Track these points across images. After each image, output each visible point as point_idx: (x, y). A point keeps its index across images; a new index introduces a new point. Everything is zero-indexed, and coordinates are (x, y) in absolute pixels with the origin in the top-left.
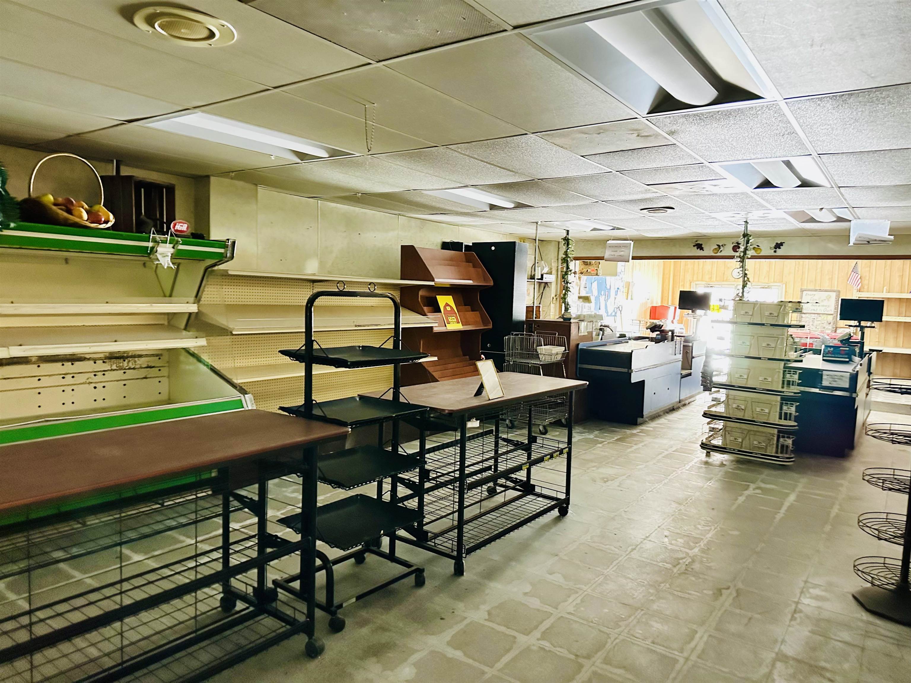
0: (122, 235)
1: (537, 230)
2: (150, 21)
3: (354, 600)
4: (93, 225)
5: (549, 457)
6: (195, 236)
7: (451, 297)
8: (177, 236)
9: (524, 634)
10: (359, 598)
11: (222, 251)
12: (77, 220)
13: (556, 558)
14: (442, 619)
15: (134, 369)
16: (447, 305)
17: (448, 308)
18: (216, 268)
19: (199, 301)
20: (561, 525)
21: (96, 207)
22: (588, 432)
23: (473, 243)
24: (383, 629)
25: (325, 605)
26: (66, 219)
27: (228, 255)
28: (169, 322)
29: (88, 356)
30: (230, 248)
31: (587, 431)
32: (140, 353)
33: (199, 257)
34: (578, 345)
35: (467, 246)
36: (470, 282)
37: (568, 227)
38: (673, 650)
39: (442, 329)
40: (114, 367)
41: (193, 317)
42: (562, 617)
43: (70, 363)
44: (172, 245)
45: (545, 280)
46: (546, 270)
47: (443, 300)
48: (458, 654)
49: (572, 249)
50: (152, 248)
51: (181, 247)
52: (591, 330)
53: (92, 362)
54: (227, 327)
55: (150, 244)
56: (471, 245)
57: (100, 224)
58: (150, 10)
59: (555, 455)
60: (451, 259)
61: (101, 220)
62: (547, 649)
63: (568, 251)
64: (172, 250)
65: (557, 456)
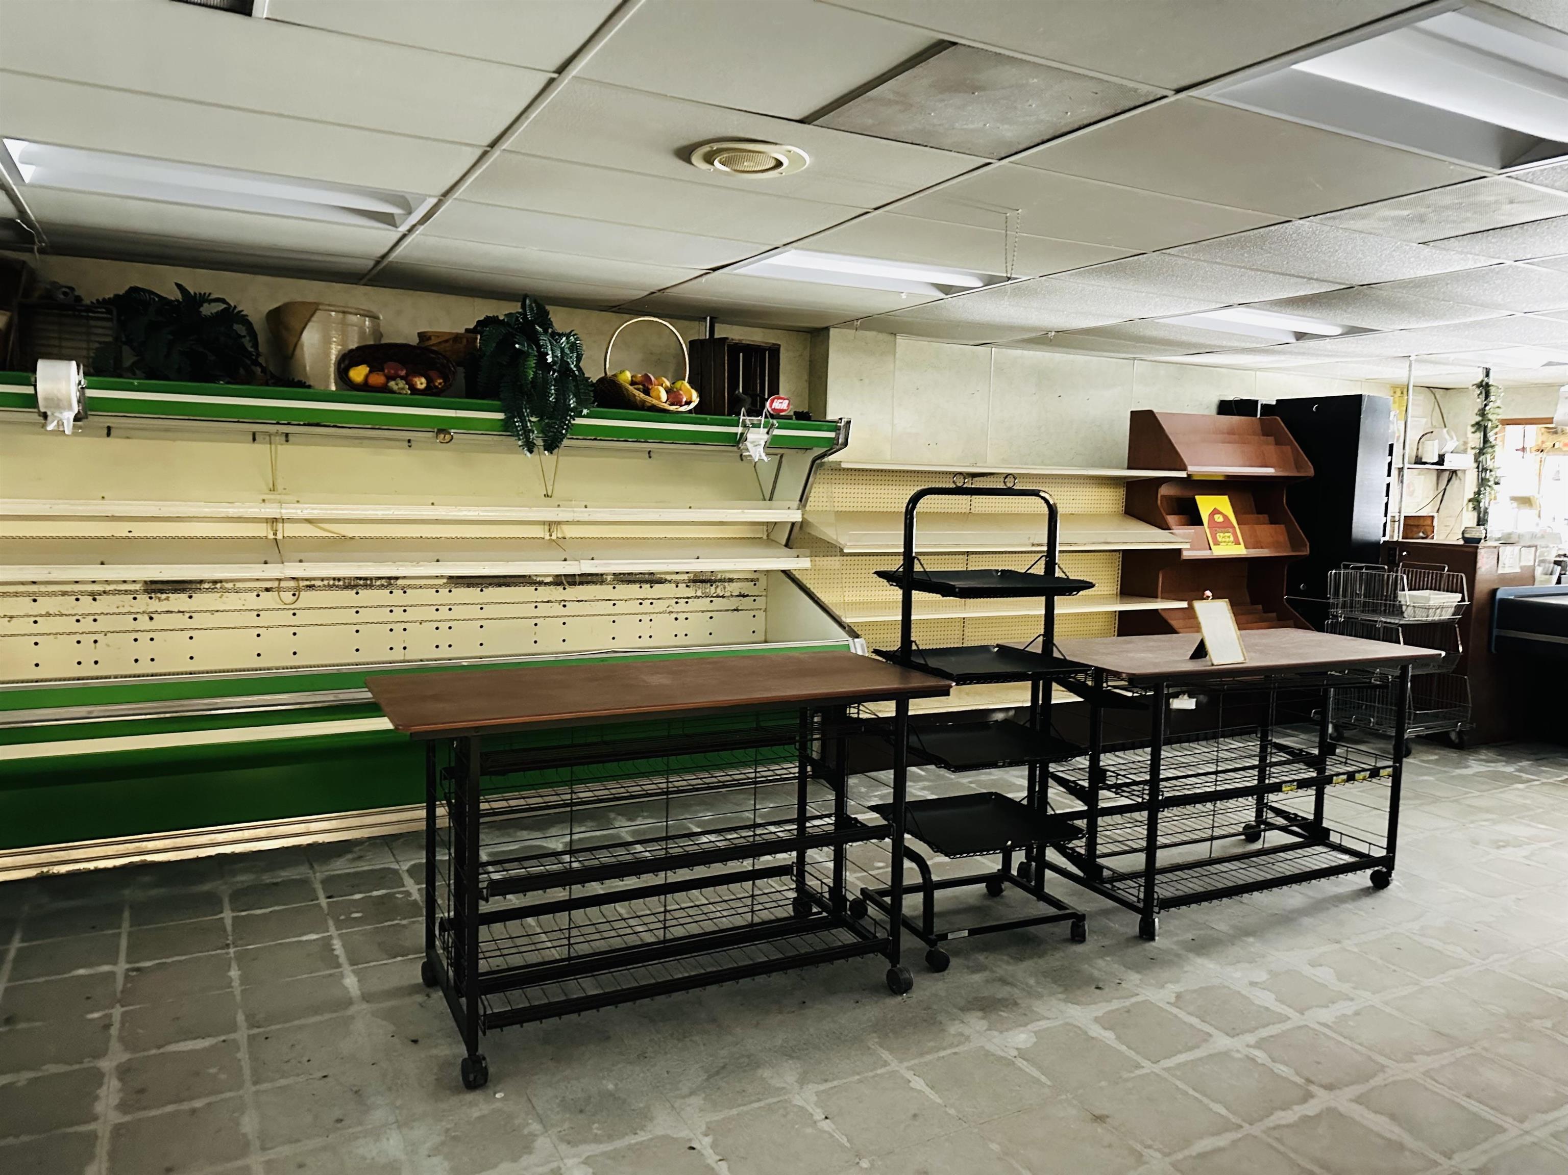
0: (706, 419)
1: (1410, 371)
2: (709, 159)
3: (966, 933)
4: (673, 408)
5: (1345, 777)
6: (800, 415)
7: (1226, 498)
8: (772, 417)
9: (1228, 1034)
10: (972, 932)
11: (832, 435)
12: (655, 402)
13: (1337, 946)
14: (1098, 988)
15: (723, 597)
16: (1216, 512)
17: (1219, 518)
18: (826, 460)
19: (805, 506)
20: (1368, 902)
21: (678, 384)
22: (1506, 762)
23: (1277, 401)
24: (1003, 981)
25: (921, 930)
26: (643, 402)
27: (840, 441)
28: (768, 536)
29: (668, 577)
30: (843, 432)
31: (1504, 758)
32: (728, 576)
33: (803, 446)
34: (1494, 591)
35: (1264, 407)
36: (1270, 471)
37: (1486, 363)
38: (1506, 1114)
39: (1202, 554)
40: (699, 593)
41: (796, 529)
42: (1307, 1026)
43: (649, 585)
44: (766, 430)
45: (1446, 466)
46: (1450, 445)
47: (1206, 504)
48: (1108, 1036)
49: (1498, 404)
50: (742, 434)
51: (777, 432)
52: (1531, 563)
53: (674, 585)
54: (837, 541)
55: (739, 430)
56: (1274, 403)
57: (681, 406)
58: (706, 149)
59: (1359, 776)
60: (1231, 432)
61: (681, 401)
62: (1260, 1061)
63: (1487, 408)
64: (766, 437)
65: (1364, 779)
